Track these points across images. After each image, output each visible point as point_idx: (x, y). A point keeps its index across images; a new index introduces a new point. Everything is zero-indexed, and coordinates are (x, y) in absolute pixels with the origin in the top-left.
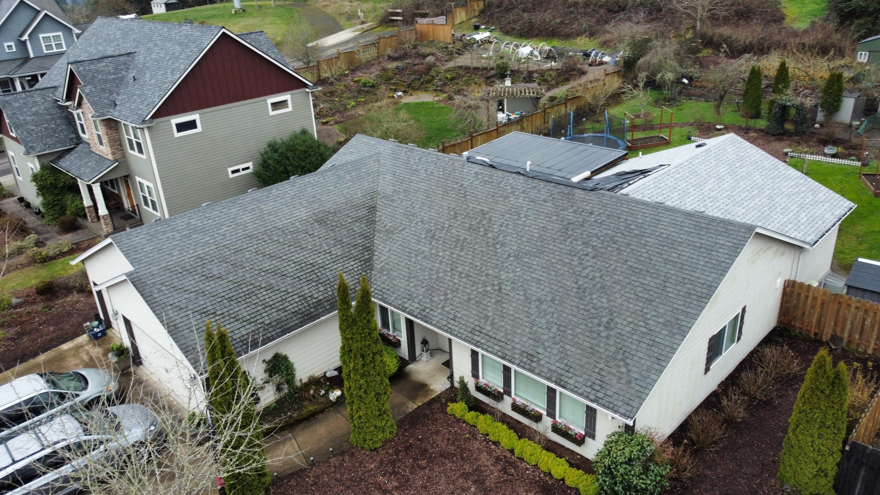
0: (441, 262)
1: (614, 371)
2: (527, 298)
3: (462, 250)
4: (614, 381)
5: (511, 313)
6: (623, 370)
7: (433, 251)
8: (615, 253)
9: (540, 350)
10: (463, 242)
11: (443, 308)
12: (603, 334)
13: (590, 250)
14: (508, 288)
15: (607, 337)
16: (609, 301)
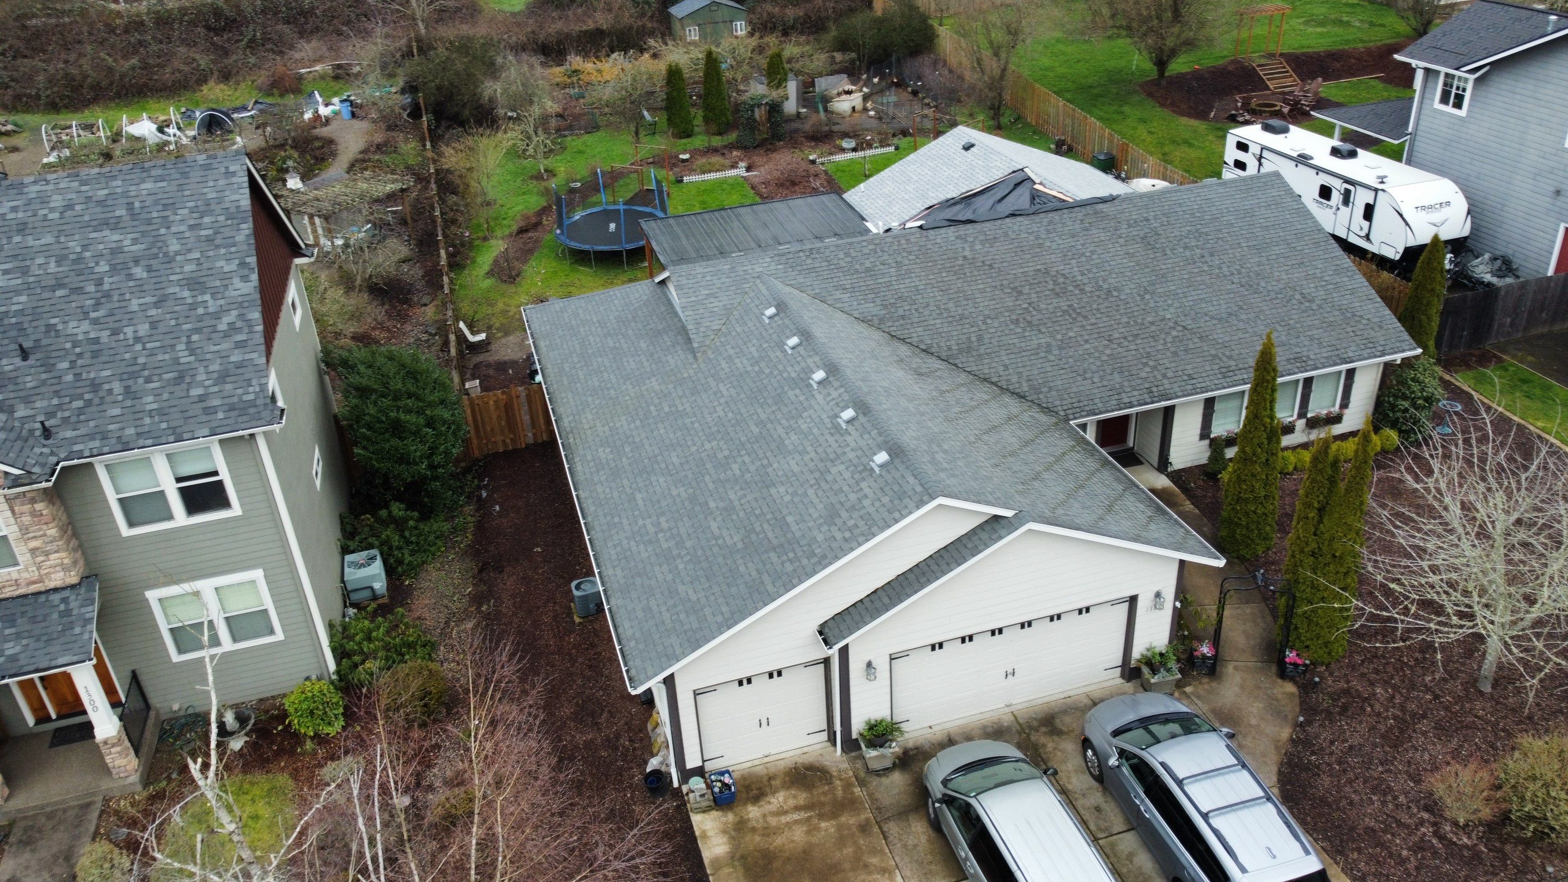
0: (1087, 341)
1: (1361, 327)
2: (1220, 320)
3: (1085, 317)
4: (1373, 333)
5: (1227, 339)
6: (1365, 322)
7: (1059, 337)
8: (1220, 242)
9: (1298, 350)
10: (1074, 310)
11: (1164, 376)
12: (1315, 307)
13: (1198, 251)
14: (1189, 322)
15: (1320, 307)
16: (1278, 281)
